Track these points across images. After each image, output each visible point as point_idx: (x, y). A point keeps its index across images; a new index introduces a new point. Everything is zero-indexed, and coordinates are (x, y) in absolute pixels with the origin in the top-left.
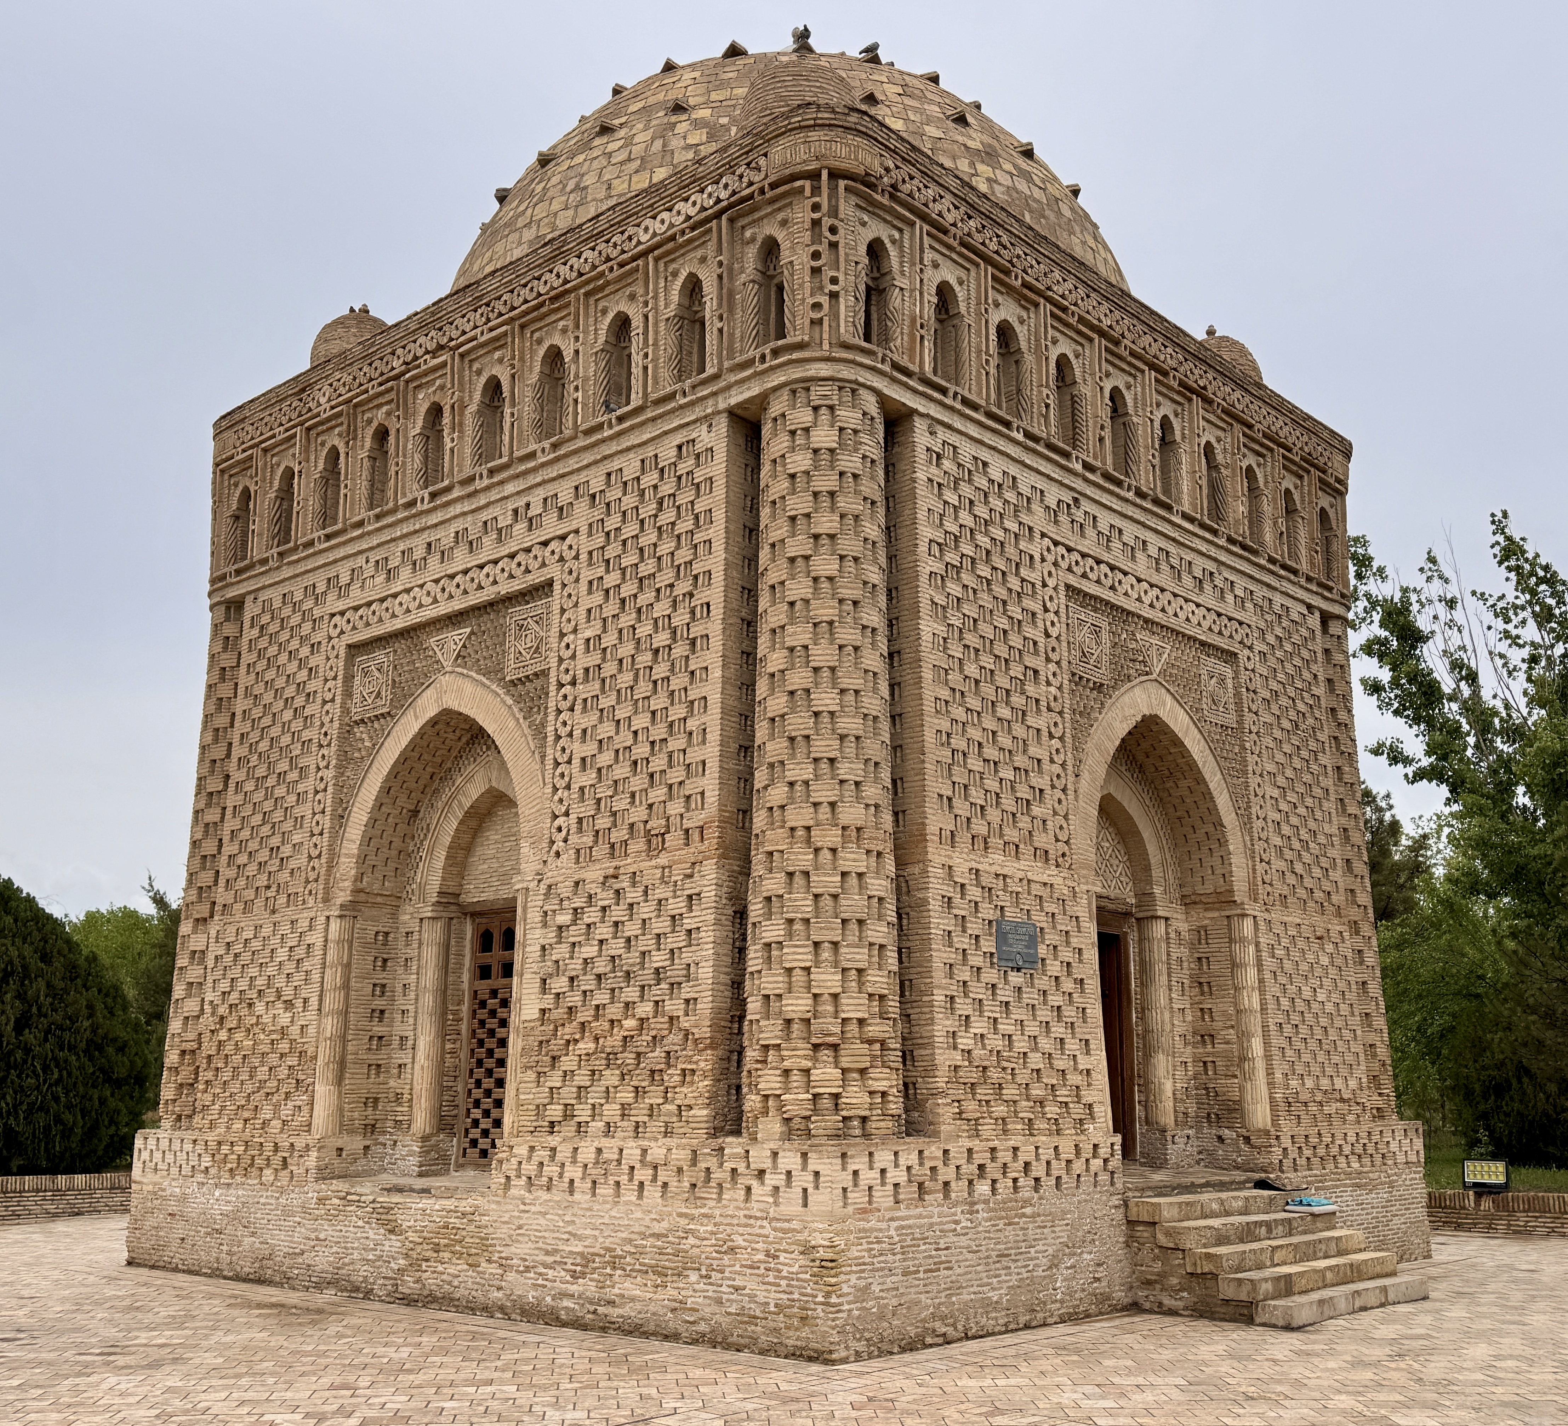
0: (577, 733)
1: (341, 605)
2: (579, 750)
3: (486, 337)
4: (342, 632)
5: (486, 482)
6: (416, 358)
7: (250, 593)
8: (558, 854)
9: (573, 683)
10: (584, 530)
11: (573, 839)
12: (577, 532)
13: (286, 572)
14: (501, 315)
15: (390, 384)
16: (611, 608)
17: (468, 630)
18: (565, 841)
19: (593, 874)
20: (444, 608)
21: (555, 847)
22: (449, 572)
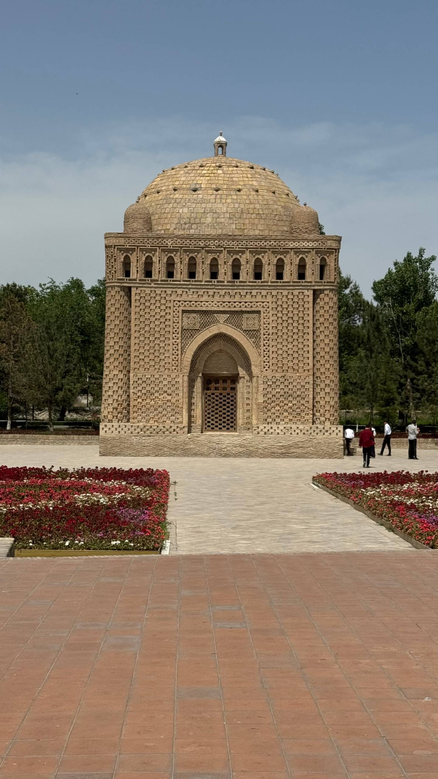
0: (271, 346)
1: (178, 299)
2: (271, 349)
3: (237, 249)
4: (179, 306)
5: (238, 284)
6: (209, 245)
7: (134, 287)
8: (267, 370)
9: (269, 335)
10: (270, 302)
11: (271, 367)
12: (268, 302)
13: (153, 285)
14: (242, 245)
15: (200, 249)
16: (280, 321)
17: (229, 315)
18: (268, 367)
19: (278, 375)
20: (221, 309)
21: (266, 368)
22: (224, 301)
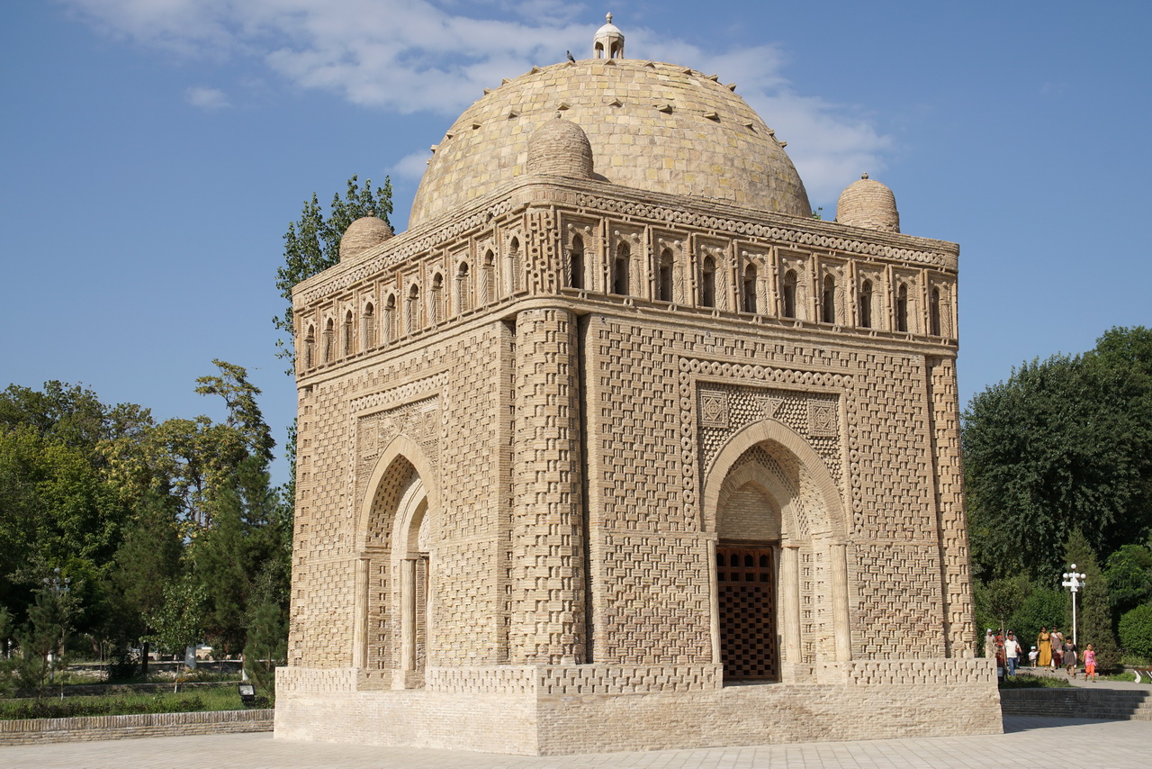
0: (863, 475)
2: (864, 483)
3: (796, 250)
4: (690, 371)
5: (801, 329)
8: (859, 531)
10: (856, 376)
11: (867, 525)
15: (726, 238)
16: (874, 419)
18: (862, 525)
21: (858, 527)
22: (774, 366)
